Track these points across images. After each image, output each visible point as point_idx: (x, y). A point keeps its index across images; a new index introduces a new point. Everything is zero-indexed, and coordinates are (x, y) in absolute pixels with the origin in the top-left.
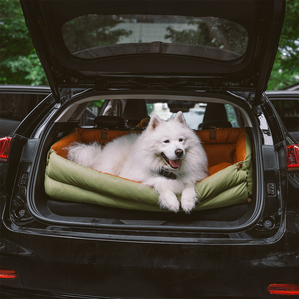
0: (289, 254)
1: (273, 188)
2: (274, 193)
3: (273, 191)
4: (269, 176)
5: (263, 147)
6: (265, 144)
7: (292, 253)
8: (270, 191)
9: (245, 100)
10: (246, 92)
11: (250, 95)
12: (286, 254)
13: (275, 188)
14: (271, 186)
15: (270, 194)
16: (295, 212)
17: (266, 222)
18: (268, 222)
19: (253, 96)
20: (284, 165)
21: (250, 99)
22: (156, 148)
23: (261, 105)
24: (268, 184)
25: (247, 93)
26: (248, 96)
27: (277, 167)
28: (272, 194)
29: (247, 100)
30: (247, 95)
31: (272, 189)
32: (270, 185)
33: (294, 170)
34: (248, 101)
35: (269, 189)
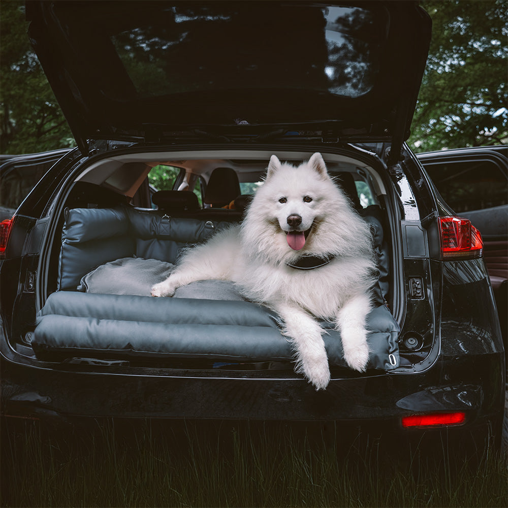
0: (449, 389)
1: (419, 287)
2: (420, 295)
3: (418, 292)
4: (413, 268)
5: (403, 223)
6: (406, 218)
7: (454, 389)
8: (413, 292)
9: (377, 156)
10: (378, 144)
11: (384, 148)
12: (445, 389)
13: (422, 288)
14: (416, 284)
15: (415, 297)
16: (457, 323)
17: (409, 340)
18: (412, 341)
19: (389, 149)
20: (436, 249)
21: (384, 155)
22: (267, 211)
23: (401, 162)
24: (411, 281)
25: (379, 146)
26: (380, 151)
27: (425, 253)
28: (417, 296)
29: (380, 156)
30: (379, 149)
31: (417, 288)
32: (414, 281)
33: (454, 256)
34: (380, 158)
35: (413, 288)
